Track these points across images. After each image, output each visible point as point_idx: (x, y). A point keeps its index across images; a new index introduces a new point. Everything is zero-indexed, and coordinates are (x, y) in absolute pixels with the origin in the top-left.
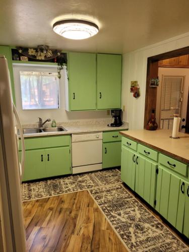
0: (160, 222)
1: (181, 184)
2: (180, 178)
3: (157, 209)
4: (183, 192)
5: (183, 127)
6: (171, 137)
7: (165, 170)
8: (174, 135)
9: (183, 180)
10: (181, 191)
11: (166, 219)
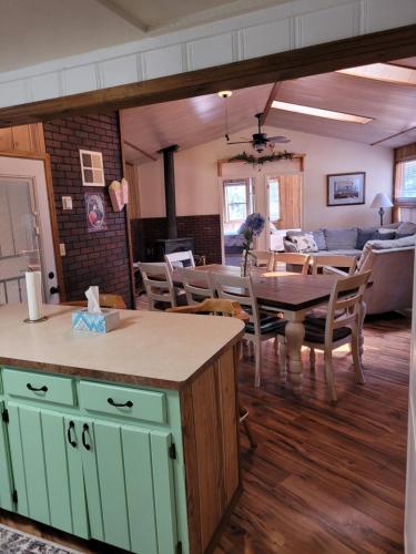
0: (36, 538)
1: (67, 426)
2: (62, 415)
3: (22, 511)
4: (74, 445)
5: (53, 291)
6: (27, 321)
7: (24, 406)
8: (33, 315)
9: (69, 418)
10: (70, 445)
11: (48, 524)
